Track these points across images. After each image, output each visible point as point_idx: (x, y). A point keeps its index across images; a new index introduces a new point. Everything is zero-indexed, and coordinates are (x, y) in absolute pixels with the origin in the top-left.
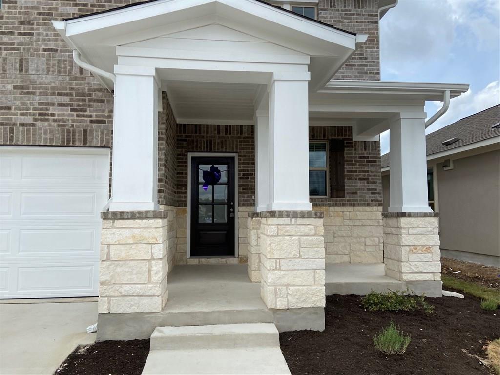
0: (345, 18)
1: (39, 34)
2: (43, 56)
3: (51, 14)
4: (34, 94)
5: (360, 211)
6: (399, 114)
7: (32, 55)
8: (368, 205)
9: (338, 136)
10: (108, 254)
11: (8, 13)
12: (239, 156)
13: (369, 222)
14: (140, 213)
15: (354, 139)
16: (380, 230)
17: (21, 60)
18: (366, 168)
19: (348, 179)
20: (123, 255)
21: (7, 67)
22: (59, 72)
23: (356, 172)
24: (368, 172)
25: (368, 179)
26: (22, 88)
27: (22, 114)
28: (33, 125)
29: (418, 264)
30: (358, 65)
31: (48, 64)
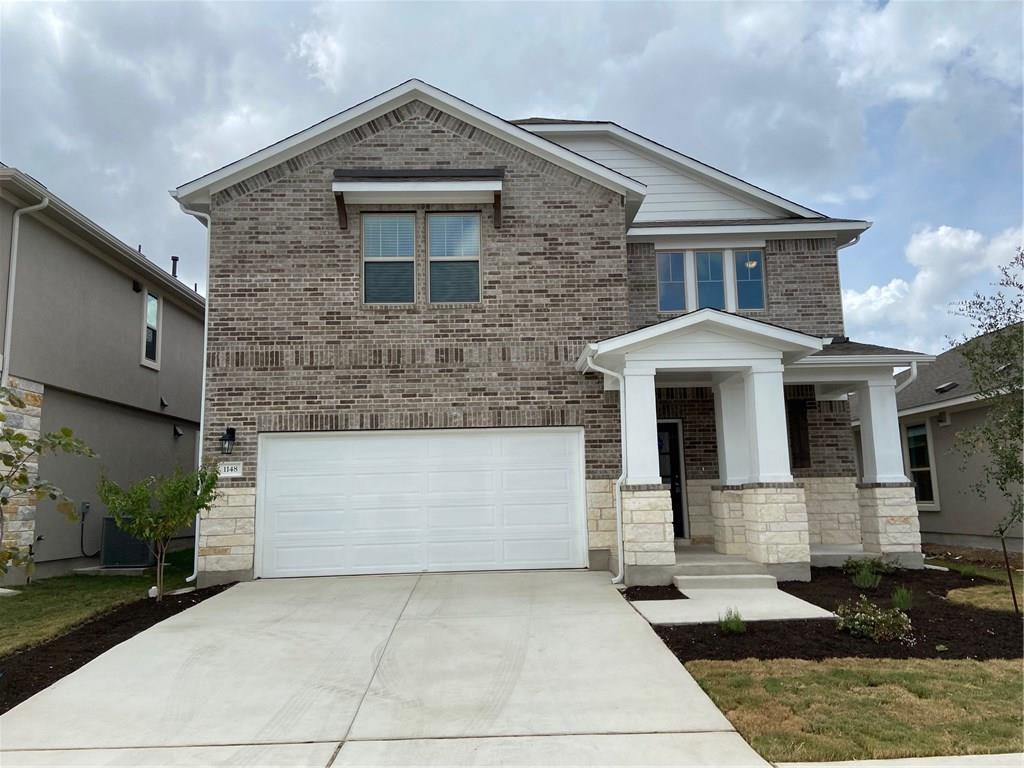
0: (798, 262)
1: (517, 325)
2: (522, 344)
3: (527, 306)
4: (516, 379)
5: (830, 483)
6: (867, 382)
7: (513, 344)
8: (840, 475)
9: (799, 395)
10: (632, 519)
11: (490, 307)
12: (683, 422)
13: (841, 496)
14: (653, 485)
15: (817, 399)
16: (856, 504)
17: (504, 350)
18: (834, 433)
19: (813, 446)
20: (643, 519)
21: (492, 356)
22: (537, 359)
23: (822, 437)
24: (836, 437)
25: (836, 445)
26: (506, 375)
27: (507, 399)
28: (517, 408)
29: (898, 535)
30: (817, 314)
31: (527, 352)
